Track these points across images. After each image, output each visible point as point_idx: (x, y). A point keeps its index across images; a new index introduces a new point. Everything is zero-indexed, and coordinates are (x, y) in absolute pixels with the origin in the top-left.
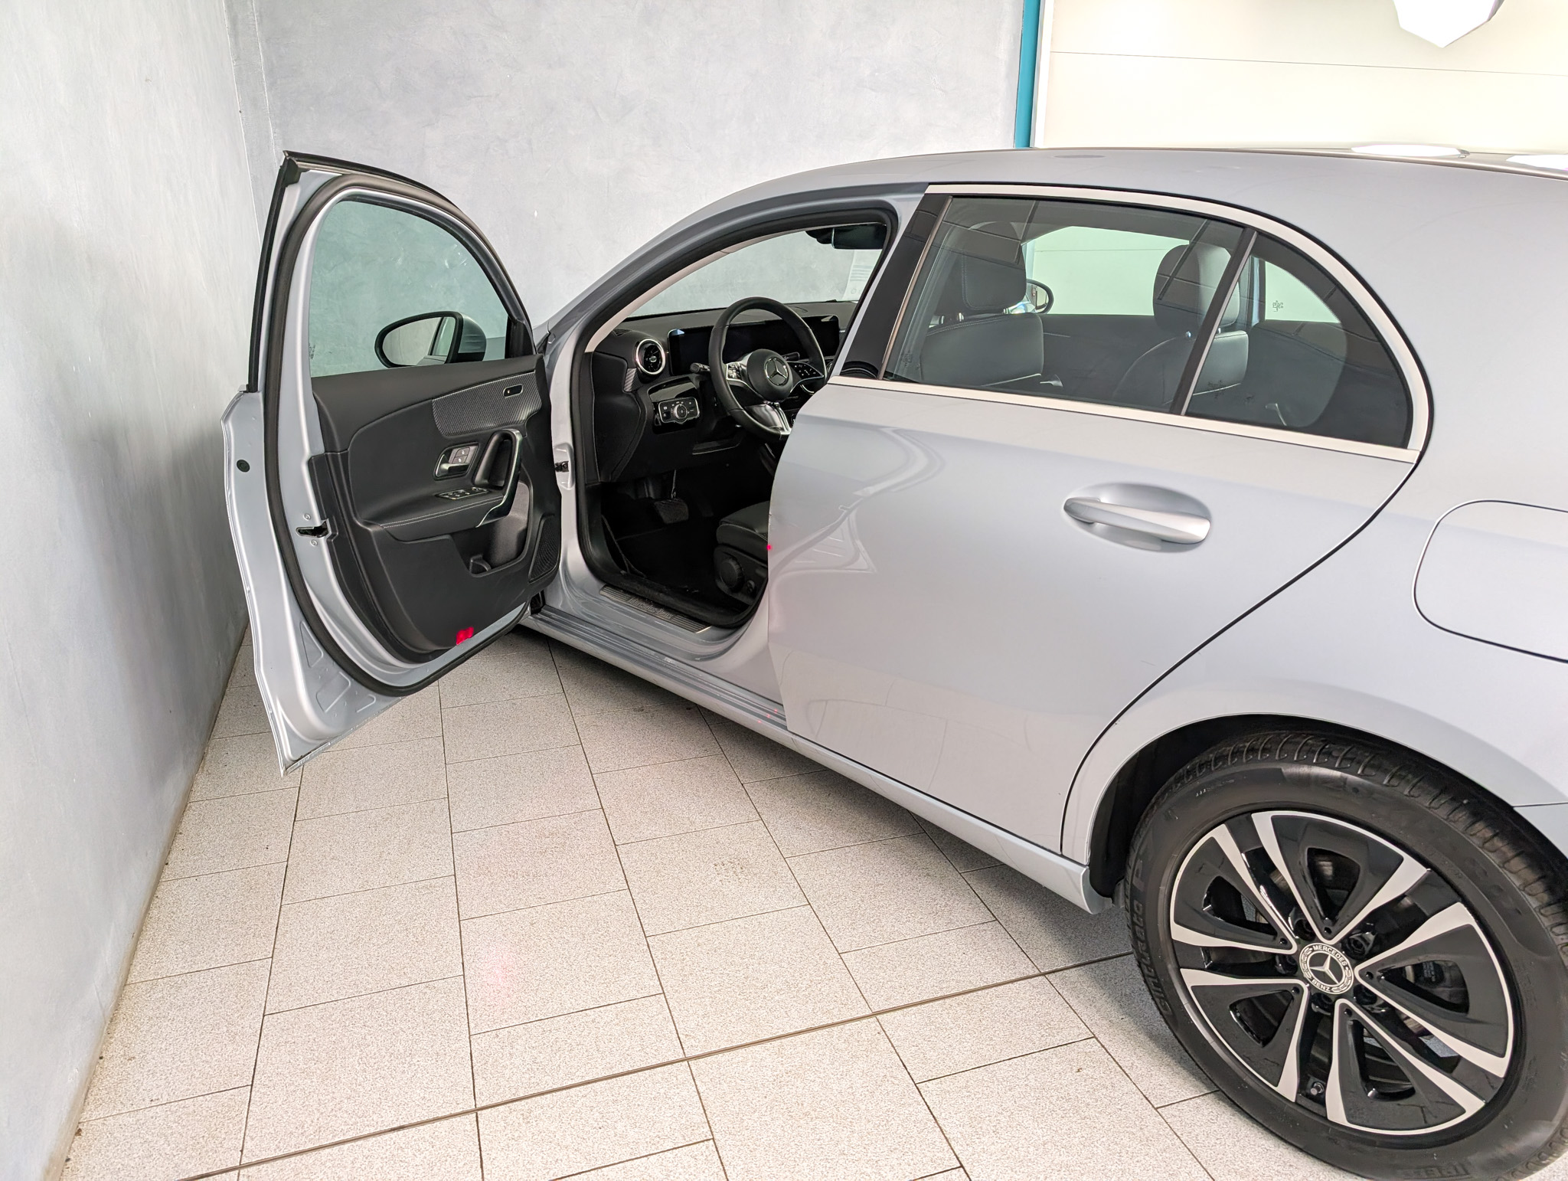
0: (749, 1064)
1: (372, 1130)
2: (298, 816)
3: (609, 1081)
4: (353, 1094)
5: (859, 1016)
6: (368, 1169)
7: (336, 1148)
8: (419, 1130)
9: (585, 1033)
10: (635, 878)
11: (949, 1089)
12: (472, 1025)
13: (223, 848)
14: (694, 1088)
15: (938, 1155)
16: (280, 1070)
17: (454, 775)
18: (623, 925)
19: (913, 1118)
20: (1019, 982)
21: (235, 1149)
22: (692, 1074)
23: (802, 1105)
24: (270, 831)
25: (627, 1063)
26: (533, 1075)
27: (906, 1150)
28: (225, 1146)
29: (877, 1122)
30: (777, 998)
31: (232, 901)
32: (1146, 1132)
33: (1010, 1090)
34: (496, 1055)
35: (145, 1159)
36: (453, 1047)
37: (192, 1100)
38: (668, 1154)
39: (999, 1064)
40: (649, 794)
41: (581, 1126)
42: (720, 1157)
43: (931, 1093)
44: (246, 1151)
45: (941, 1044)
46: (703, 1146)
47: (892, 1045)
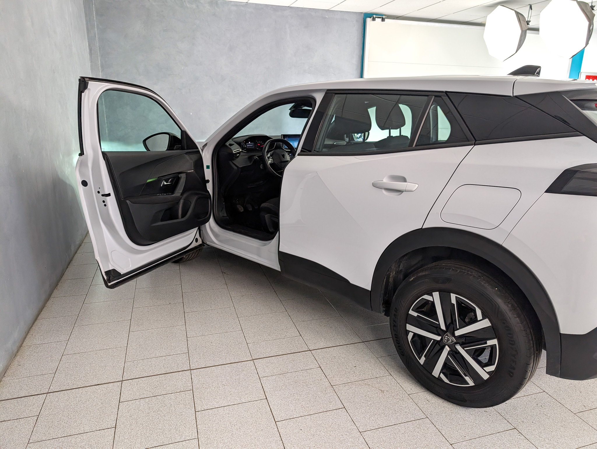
0: (210, 371)
1: (89, 385)
2: (84, 302)
3: (165, 375)
4: (86, 376)
5: (248, 360)
6: (86, 394)
7: (77, 389)
8: (103, 385)
9: (161, 362)
10: (188, 322)
11: (269, 379)
12: (126, 359)
14: (191, 377)
15: (260, 396)
16: (64, 370)
17: (137, 292)
18: (180, 334)
19: (255, 387)
20: (302, 352)
21: (47, 388)
22: (191, 374)
23: (223, 382)
24: (75, 306)
25: (172, 370)
26: (142, 372)
27: (251, 394)
28: (44, 388)
29: (244, 387)
30: (224, 355)
31: (59, 325)
32: (326, 392)
33: (288, 380)
34: (132, 367)
35: (20, 390)
36: (119, 365)
38: (178, 393)
39: (287, 373)
40: (199, 299)
42: (193, 394)
43: (264, 380)
44: (50, 389)
45: (271, 368)
46: (189, 392)
47: (256, 368)
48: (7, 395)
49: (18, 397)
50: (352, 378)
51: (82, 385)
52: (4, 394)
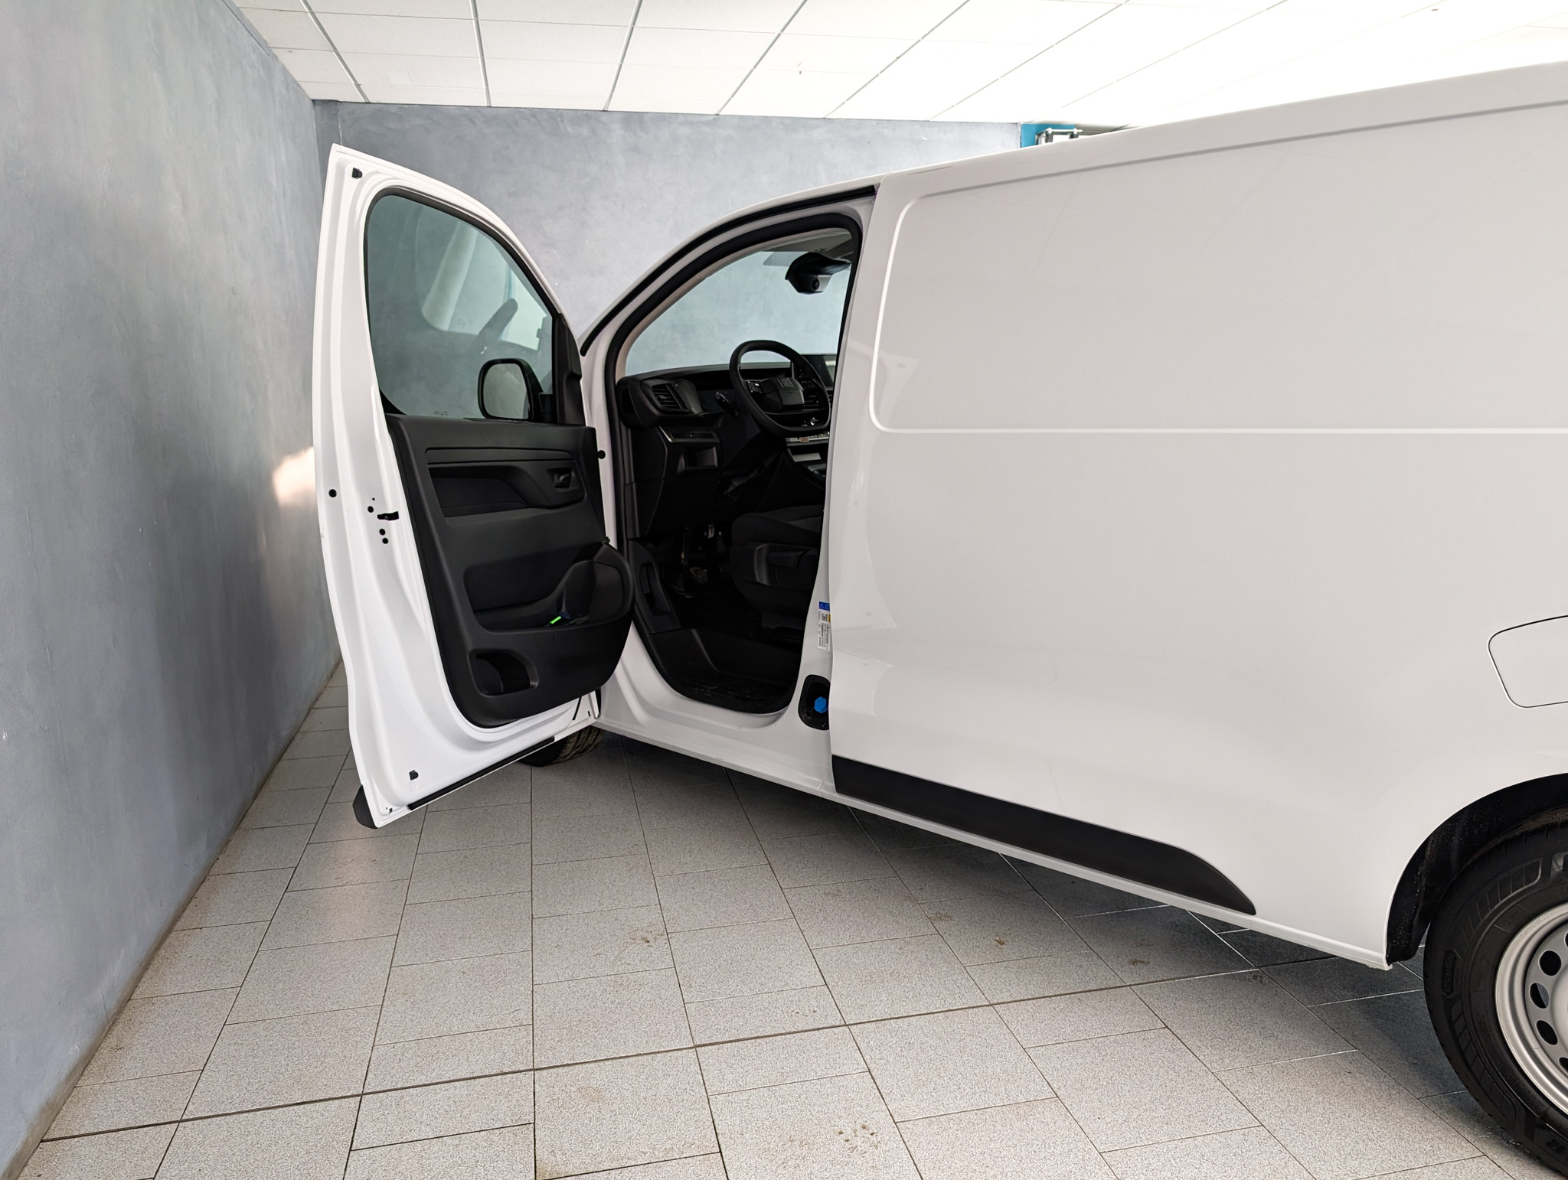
0: (582, 1075)
1: (282, 1103)
2: (289, 888)
3: (469, 1081)
4: (275, 1079)
5: (682, 1047)
6: (271, 1128)
7: (252, 1114)
8: (316, 1105)
9: (462, 1048)
10: (539, 943)
11: (733, 1100)
12: (377, 1039)
13: (224, 909)
14: (532, 1090)
15: (704, 1143)
16: (225, 1061)
17: (420, 862)
18: (518, 976)
19: (695, 1119)
20: (824, 1030)
21: (180, 1109)
22: (534, 1080)
24: (265, 898)
25: (487, 1070)
26: (412, 1074)
28: (173, 1107)
30: (621, 1032)
33: (782, 1104)
34: (389, 1059)
35: (113, 1113)
36: (358, 1053)
38: (496, 1131)
40: (573, 882)
41: (437, 1110)
42: (535, 1135)
43: (718, 1102)
44: (186, 1112)
45: (740, 1070)
46: (524, 1128)
47: (700, 1069)
48: (86, 1123)
49: (109, 1129)
50: (952, 1101)
51: (263, 1103)
52: (78, 1121)
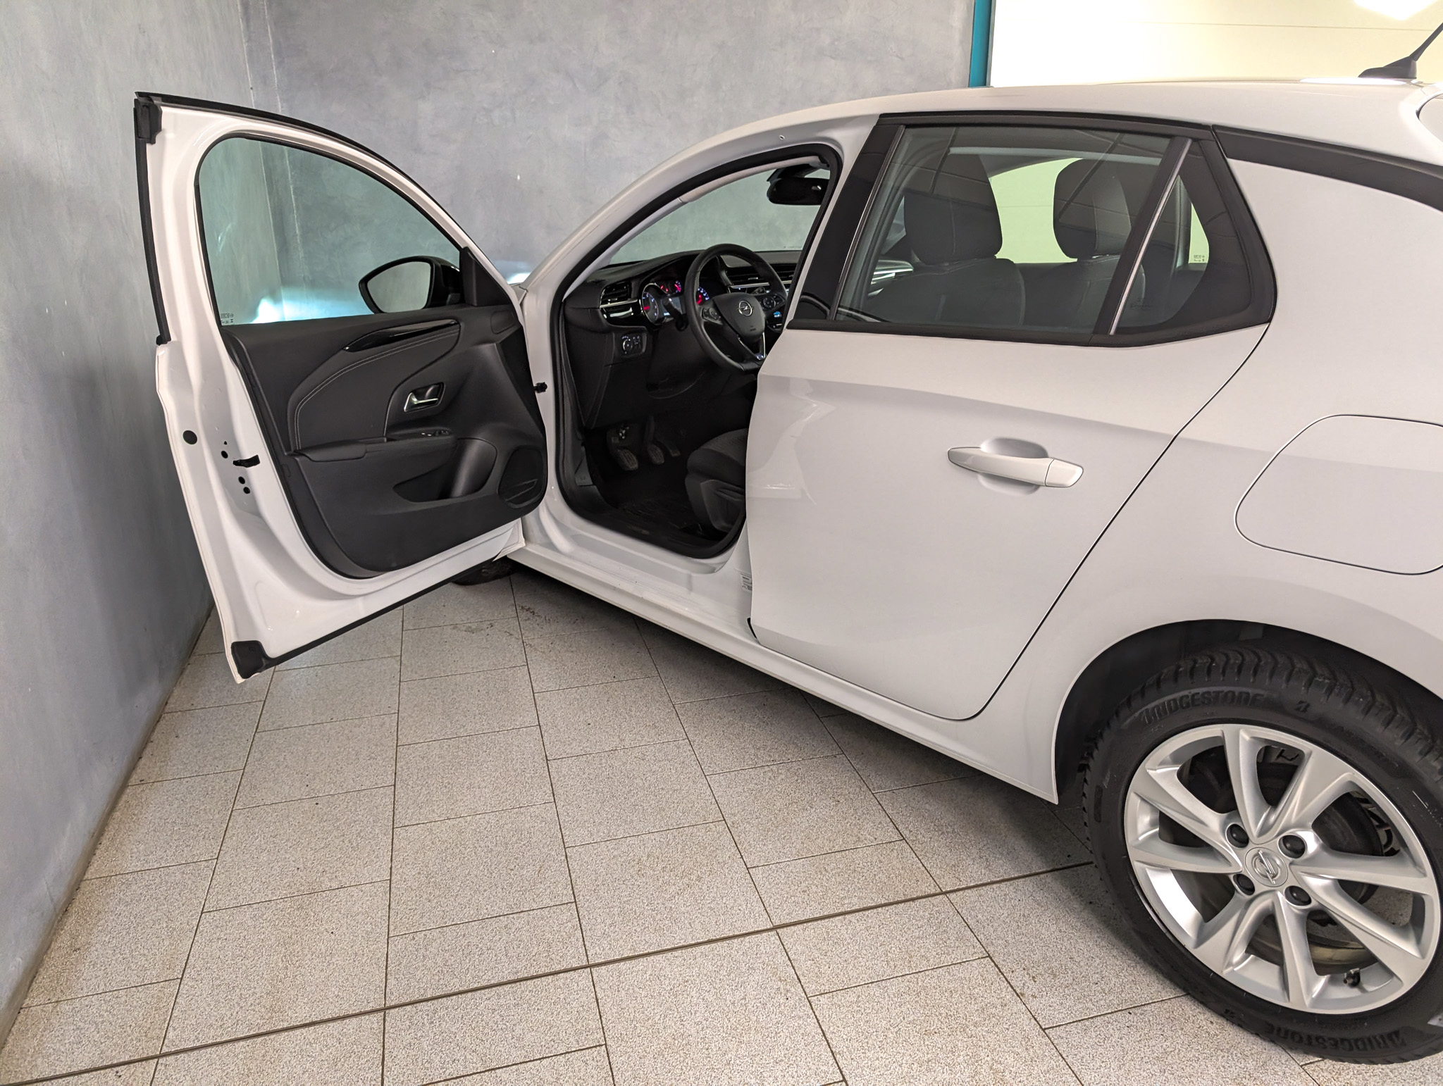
0: (649, 973)
1: (286, 1025)
2: (259, 728)
3: (513, 985)
4: (273, 990)
5: (760, 929)
6: (277, 1062)
8: (329, 1026)
9: (497, 938)
10: (562, 792)
11: (840, 1003)
12: (392, 928)
13: (187, 756)
14: (593, 995)
15: (822, 1068)
16: (209, 965)
18: (545, 836)
19: (802, 1031)
20: (919, 901)
21: (159, 1038)
22: (593, 981)
23: (695, 1013)
24: (233, 741)
25: (533, 968)
26: (442, 977)
27: (792, 1062)
28: (150, 1035)
29: (766, 1034)
30: (683, 910)
31: (189, 806)
32: (1031, 1053)
33: (900, 1006)
34: (410, 957)
35: (76, 1046)
36: (372, 948)
37: (125, 990)
38: (559, 1058)
39: (892, 980)
41: (481, 1028)
42: (610, 1063)
43: (822, 1006)
44: (166, 1041)
45: (836, 959)
46: (595, 1052)
47: (789, 959)
48: (39, 1061)
49: (69, 1070)
50: (1101, 997)
51: (263, 1025)
52: (29, 1059)
